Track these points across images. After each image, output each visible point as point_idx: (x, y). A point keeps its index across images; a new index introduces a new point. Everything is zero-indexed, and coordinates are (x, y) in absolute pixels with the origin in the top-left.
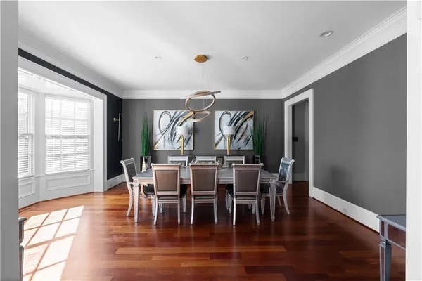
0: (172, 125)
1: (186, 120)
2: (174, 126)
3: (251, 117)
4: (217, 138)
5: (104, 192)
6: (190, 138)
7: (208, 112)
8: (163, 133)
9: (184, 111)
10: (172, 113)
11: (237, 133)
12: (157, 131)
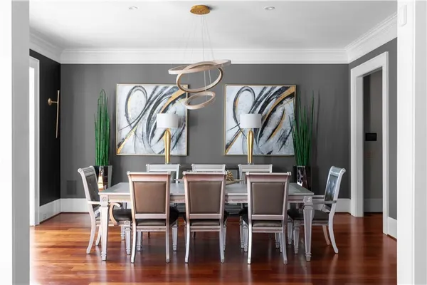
0: (148, 112)
1: (173, 102)
2: (152, 112)
3: (291, 96)
4: (229, 135)
5: (36, 225)
6: (180, 135)
7: (211, 94)
8: (133, 125)
9: (171, 86)
10: (149, 89)
11: (265, 125)
12: (122, 122)
